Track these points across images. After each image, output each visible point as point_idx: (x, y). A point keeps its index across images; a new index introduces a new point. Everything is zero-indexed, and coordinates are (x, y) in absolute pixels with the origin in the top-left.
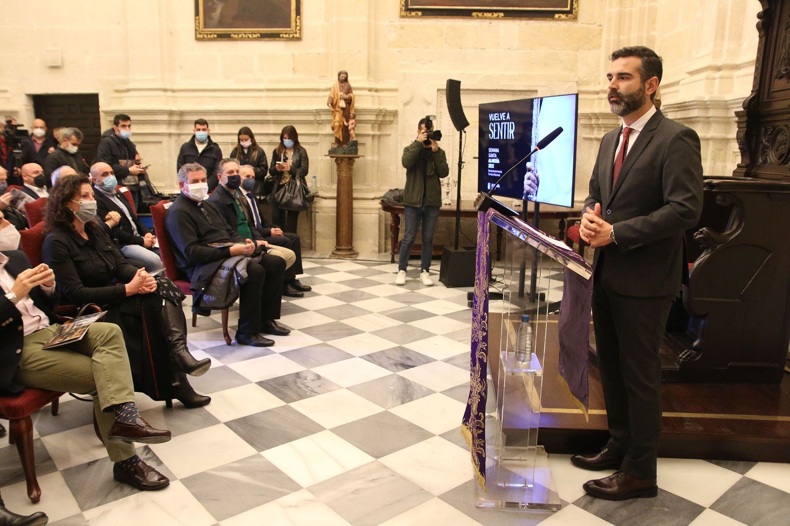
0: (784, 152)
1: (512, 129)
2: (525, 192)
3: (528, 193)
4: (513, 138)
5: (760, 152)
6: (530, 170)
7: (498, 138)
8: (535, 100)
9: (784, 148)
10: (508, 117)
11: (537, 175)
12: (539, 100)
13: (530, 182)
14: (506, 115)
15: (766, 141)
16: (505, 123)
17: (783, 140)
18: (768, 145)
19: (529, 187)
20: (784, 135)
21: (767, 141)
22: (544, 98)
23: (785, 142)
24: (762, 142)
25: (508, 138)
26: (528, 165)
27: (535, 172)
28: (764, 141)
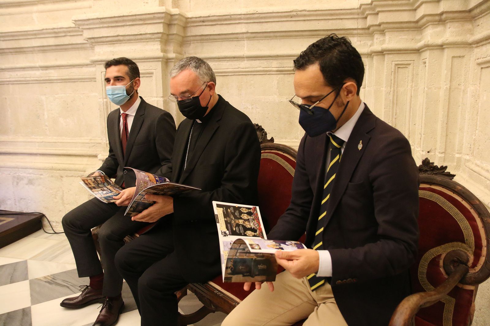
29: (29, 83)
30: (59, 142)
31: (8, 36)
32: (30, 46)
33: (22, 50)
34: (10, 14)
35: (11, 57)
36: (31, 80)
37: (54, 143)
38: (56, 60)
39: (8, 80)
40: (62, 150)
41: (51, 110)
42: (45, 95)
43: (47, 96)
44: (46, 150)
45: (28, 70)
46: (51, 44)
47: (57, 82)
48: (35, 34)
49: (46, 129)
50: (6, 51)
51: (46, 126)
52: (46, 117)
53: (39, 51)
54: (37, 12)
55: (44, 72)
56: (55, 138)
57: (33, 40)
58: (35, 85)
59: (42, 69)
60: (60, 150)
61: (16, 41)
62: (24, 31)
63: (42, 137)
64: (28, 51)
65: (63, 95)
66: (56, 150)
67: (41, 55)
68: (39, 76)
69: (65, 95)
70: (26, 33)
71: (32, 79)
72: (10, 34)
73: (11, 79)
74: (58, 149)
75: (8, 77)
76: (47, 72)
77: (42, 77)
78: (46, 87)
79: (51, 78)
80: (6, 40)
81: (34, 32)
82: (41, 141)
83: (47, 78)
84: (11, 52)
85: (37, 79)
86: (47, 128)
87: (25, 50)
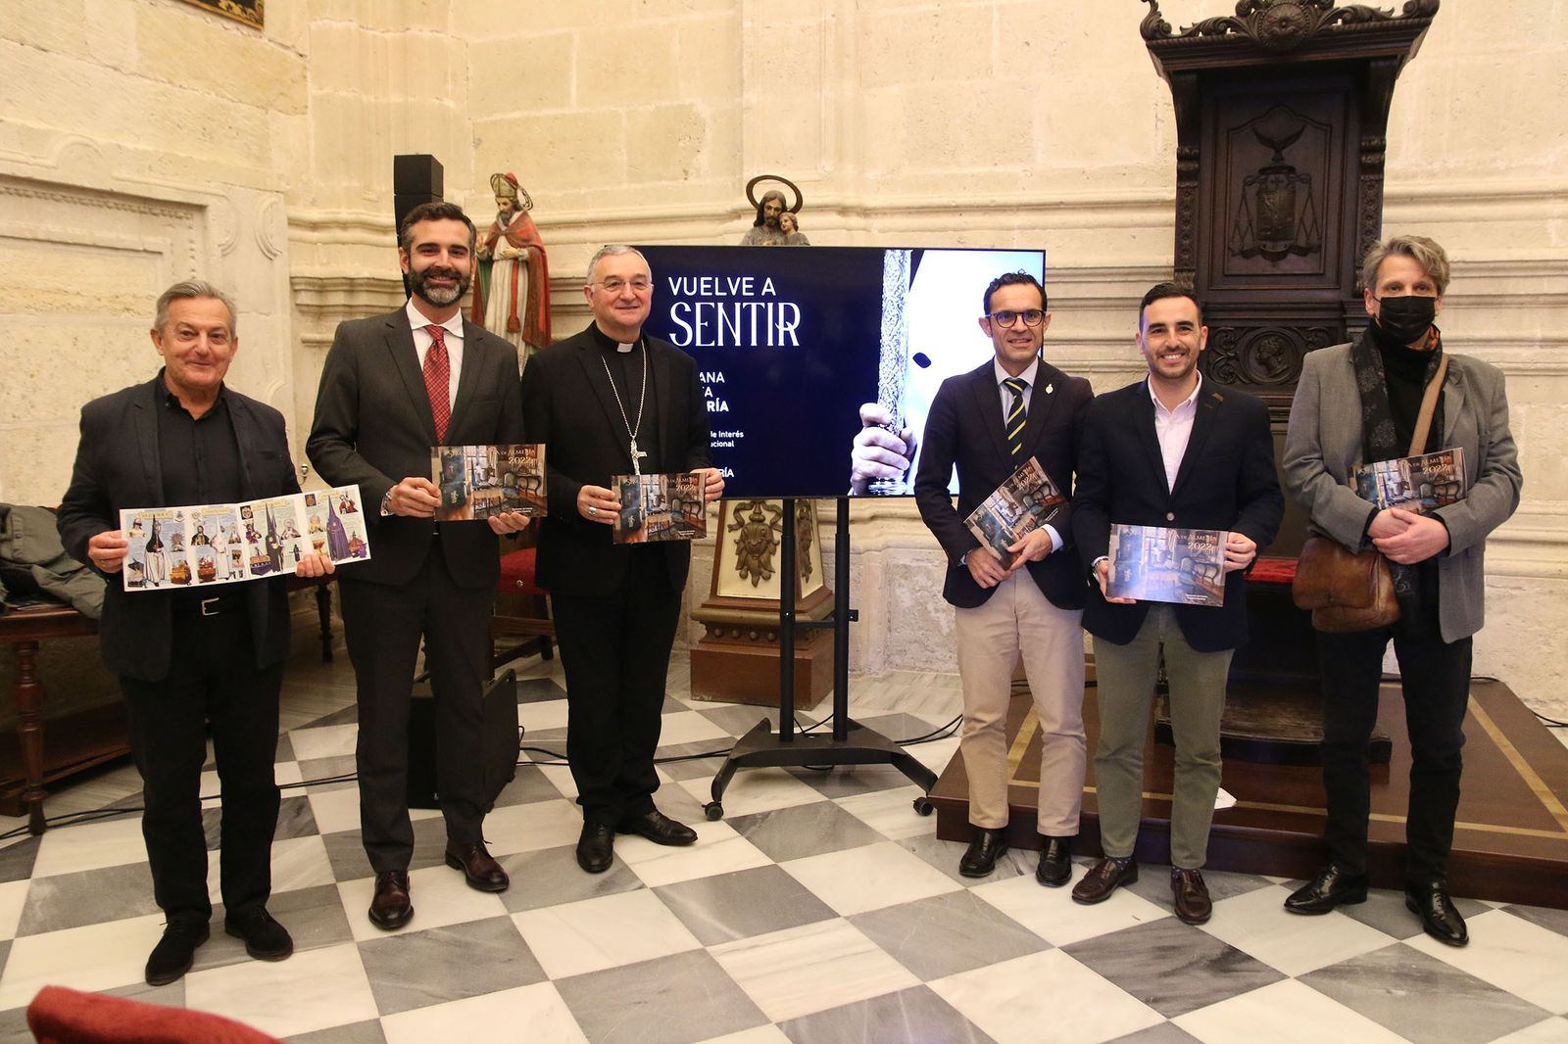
1: (789, 317)
2: (856, 476)
3: (870, 479)
4: (795, 343)
6: (874, 423)
7: (721, 343)
8: (889, 252)
10: (769, 288)
11: (905, 433)
12: (908, 253)
13: (876, 451)
14: (758, 286)
16: (754, 306)
19: (876, 465)
22: (926, 251)
25: (770, 343)
26: (867, 410)
27: (899, 426)
30: (1556, 514)
31: (1481, 269)
32: (1528, 292)
33: (1498, 300)
34: (1475, 220)
37: (1540, 514)
41: (1541, 439)
42: (1529, 403)
45: (1497, 346)
48: (1562, 269)
53: (1546, 303)
54: (1559, 217)
55: (1549, 351)
57: (1545, 280)
59: (1543, 343)
60: (1560, 531)
62: (1539, 261)
66: (1547, 531)
67: (1544, 314)
70: (1541, 264)
74: (1552, 528)
76: (1557, 351)
77: (1535, 362)
85: (1520, 365)
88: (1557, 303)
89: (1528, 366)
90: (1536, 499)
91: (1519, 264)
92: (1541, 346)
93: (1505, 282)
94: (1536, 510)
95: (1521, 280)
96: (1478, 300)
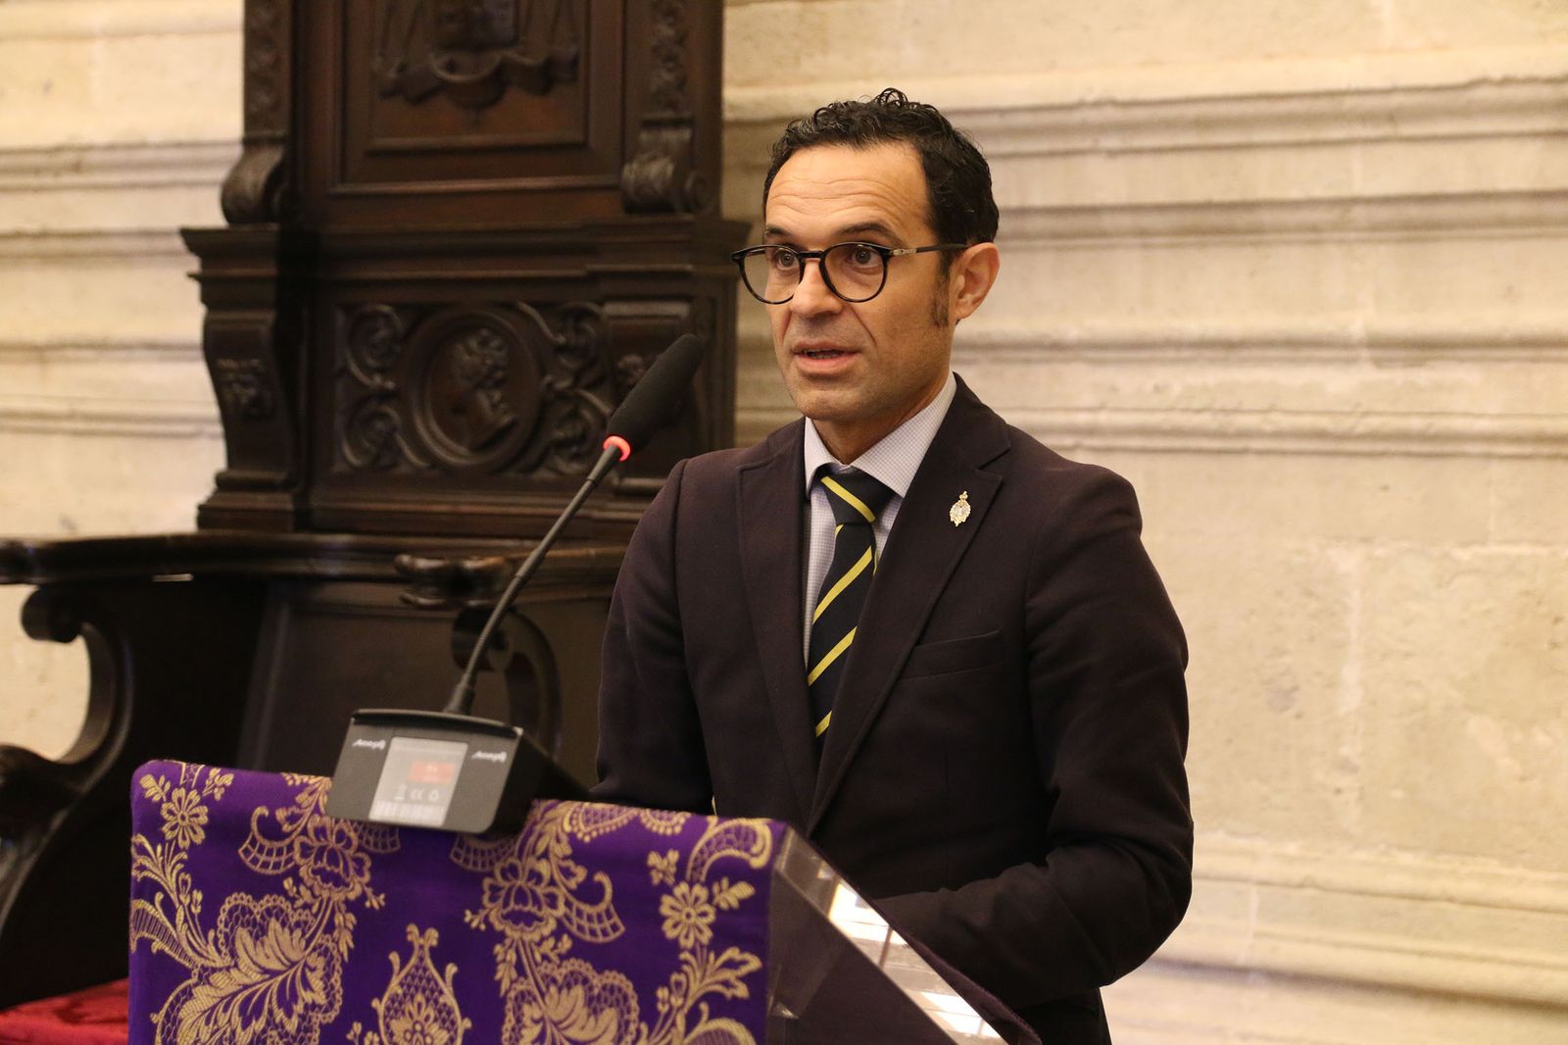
0: (506, 420)
5: (339, 421)
9: (501, 401)
15: (369, 371)
17: (496, 368)
18: (390, 385)
20: (495, 343)
21: (381, 371)
23: (499, 375)
24: (345, 370)
28: (354, 369)
29: (1244, 452)
30: (1451, 900)
31: (1169, 125)
32: (1318, 192)
33: (1242, 219)
35: (1128, 266)
36: (1268, 428)
37: (1403, 896)
38: (1510, 294)
39: (1083, 419)
40: (1483, 959)
41: (1407, 655)
42: (1366, 540)
43: (1379, 552)
44: (1338, 945)
45: (1261, 362)
46: (1504, 184)
47: (1488, 456)
48: (1392, 117)
49: (1338, 791)
50: (1108, 221)
51: (1346, 766)
52: (1350, 700)
53: (1375, 228)
55: (1398, 376)
56: (1407, 859)
57: (1356, 154)
58: (1292, 466)
59: (1379, 353)
60: (1459, 957)
61: (1213, 157)
62: (1316, 95)
63: (1292, 848)
64: (1279, 229)
65: (1525, 550)
66: (1422, 954)
67: (1380, 261)
68: (1347, 408)
69: (1543, 551)
70: (1323, 105)
71: (1285, 422)
72: (1191, 111)
73: (1103, 418)
74: (1435, 946)
75: (1088, 399)
76: (1422, 376)
77: (1366, 414)
78: (1385, 488)
79: (1441, 424)
80: (1138, 152)
81: (1396, 100)
82: (1298, 872)
83: (1416, 424)
84: (1143, 233)
85: (1324, 423)
86: (1345, 781)
87: (1267, 217)
88: (1410, 226)
89: (1346, 424)
90: (1403, 848)
91: (1264, 107)
92: (1378, 363)
93: (1246, 160)
94: (1395, 882)
95: (1292, 158)
96: (1189, 219)
